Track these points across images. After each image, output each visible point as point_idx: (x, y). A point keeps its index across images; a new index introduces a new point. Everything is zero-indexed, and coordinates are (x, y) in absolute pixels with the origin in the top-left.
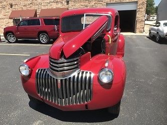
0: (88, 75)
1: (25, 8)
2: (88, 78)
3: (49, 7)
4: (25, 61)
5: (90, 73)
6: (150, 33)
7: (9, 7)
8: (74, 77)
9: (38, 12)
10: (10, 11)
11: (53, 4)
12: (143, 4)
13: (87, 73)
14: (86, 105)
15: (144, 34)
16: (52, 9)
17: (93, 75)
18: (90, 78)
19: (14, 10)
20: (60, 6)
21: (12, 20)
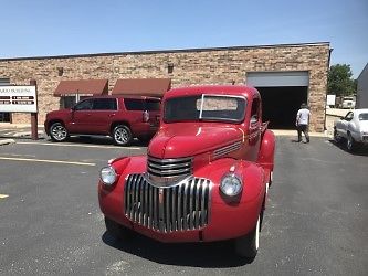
0: (205, 185)
1: (86, 77)
2: (204, 189)
3: (134, 76)
4: (110, 161)
5: (208, 182)
6: (336, 132)
7: (56, 73)
8: (183, 186)
9: (112, 85)
10: (57, 81)
11: (142, 70)
12: (320, 75)
13: (203, 180)
14: (201, 232)
15: (325, 134)
16: (139, 81)
17: (211, 185)
18: (207, 190)
19: (65, 79)
20: (154, 74)
21: (58, 99)
